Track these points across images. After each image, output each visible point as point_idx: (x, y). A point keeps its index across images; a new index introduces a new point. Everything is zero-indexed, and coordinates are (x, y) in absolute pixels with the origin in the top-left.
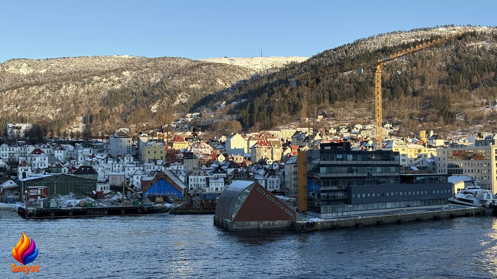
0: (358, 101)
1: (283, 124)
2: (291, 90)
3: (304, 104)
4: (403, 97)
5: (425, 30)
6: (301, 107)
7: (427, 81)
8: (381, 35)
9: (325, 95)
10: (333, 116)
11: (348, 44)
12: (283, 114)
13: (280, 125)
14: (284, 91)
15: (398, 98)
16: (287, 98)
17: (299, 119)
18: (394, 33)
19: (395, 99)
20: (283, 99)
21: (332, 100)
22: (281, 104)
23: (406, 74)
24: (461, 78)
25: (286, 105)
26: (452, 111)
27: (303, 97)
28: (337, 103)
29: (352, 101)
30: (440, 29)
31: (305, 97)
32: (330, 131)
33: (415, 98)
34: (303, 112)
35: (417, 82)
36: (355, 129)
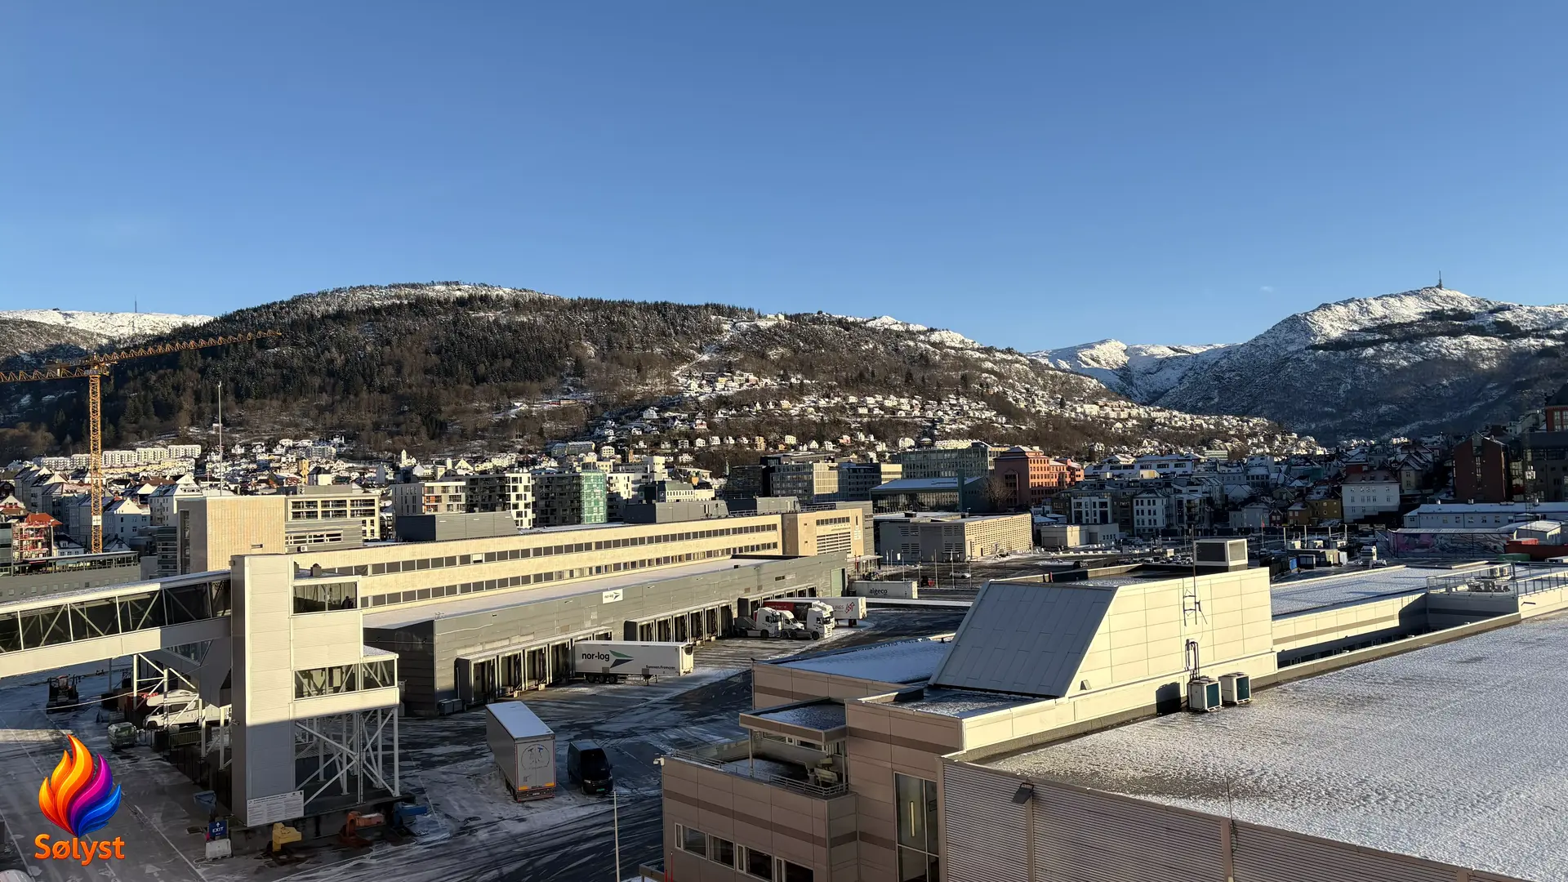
0: (290, 399)
3: (188, 403)
4: (364, 395)
5: (414, 286)
6: (181, 408)
7: (406, 371)
8: (339, 290)
9: (228, 387)
10: (240, 424)
11: (282, 302)
15: (356, 395)
16: (152, 392)
17: (175, 429)
18: (362, 288)
19: (352, 397)
21: (240, 395)
23: (372, 357)
24: (460, 367)
25: (150, 404)
26: (442, 418)
28: (250, 401)
29: (277, 399)
30: (437, 288)
31: (189, 391)
32: (233, 451)
33: (385, 396)
34: (183, 417)
35: (390, 370)
36: (279, 447)
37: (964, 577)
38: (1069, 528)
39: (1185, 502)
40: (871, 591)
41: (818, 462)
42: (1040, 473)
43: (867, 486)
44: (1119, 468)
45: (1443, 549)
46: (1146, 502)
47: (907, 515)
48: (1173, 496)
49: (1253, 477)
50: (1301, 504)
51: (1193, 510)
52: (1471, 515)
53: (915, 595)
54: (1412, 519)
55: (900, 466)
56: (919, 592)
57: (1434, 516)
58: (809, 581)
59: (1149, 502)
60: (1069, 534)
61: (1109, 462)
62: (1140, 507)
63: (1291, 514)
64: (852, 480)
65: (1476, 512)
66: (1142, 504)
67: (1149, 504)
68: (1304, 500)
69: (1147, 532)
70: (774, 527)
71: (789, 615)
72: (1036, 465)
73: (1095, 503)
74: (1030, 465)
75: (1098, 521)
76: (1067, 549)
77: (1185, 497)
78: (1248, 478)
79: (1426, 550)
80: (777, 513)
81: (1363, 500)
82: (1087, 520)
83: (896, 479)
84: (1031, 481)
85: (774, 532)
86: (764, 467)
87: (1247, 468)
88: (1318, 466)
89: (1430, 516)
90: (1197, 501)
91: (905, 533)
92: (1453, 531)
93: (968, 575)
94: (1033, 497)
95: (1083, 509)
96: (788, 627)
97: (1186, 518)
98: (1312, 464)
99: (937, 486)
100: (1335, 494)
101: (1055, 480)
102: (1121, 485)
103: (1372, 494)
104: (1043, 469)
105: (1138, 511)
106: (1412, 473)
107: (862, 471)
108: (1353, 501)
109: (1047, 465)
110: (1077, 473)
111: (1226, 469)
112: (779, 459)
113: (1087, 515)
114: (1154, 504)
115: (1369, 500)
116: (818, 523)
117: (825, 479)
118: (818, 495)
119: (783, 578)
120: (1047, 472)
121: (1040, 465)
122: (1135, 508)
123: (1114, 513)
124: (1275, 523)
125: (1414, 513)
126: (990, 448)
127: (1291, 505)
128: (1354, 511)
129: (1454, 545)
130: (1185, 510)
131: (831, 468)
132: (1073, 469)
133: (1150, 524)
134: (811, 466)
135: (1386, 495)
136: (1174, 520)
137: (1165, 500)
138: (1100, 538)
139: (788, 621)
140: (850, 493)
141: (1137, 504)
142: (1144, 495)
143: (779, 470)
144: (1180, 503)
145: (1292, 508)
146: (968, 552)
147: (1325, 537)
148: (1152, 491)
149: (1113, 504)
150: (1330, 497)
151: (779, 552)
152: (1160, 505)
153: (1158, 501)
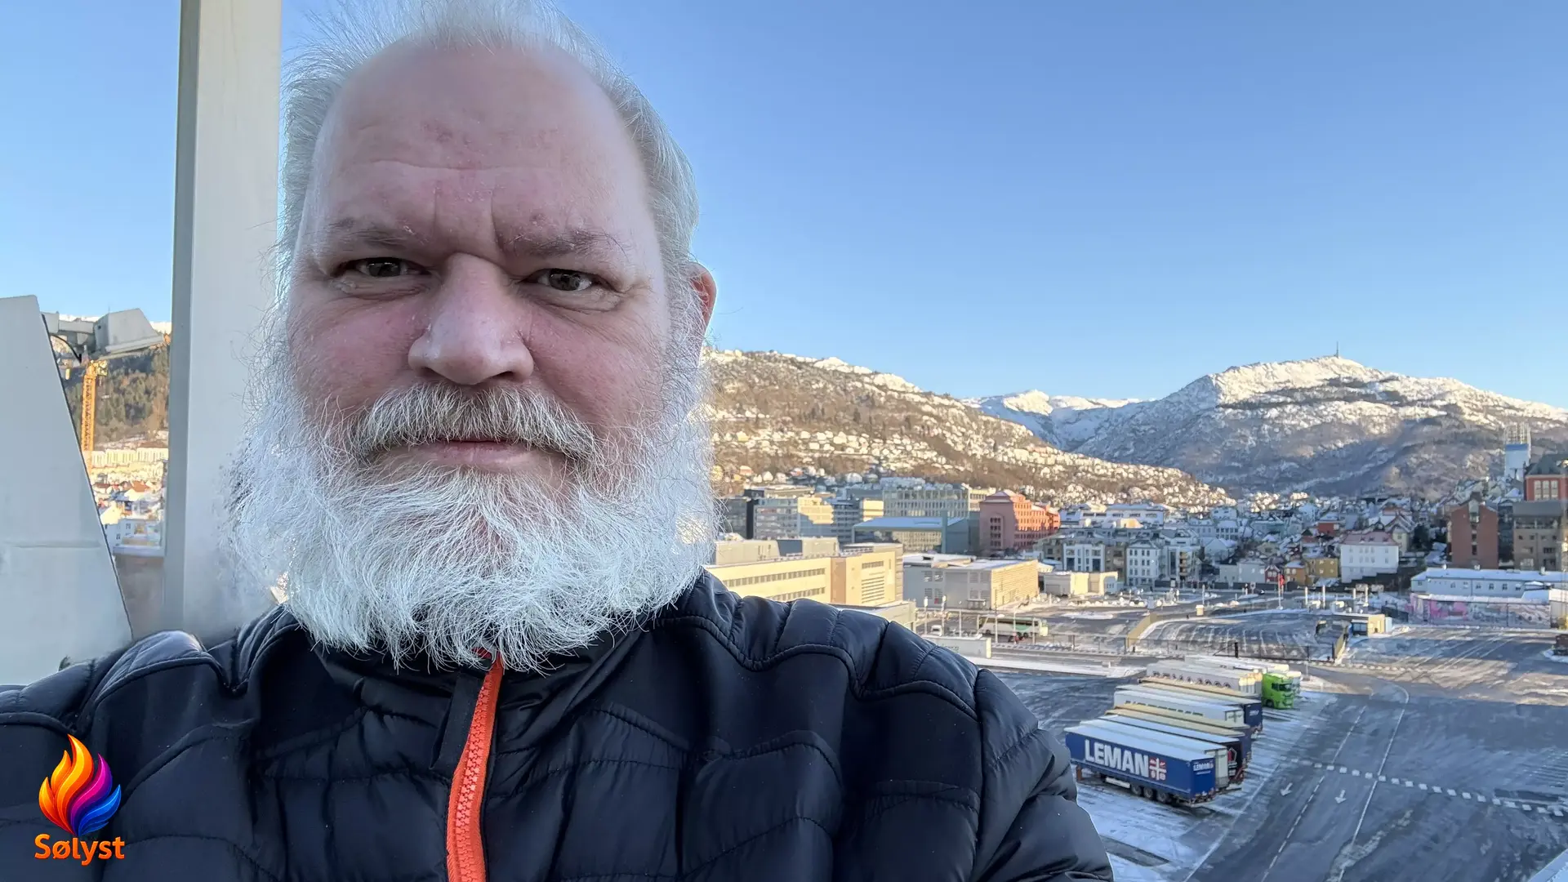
1: (111, 440)
2: (134, 381)
12: (114, 423)
13: (106, 442)
14: (120, 383)
16: (123, 394)
17: (144, 433)
20: (115, 396)
22: (113, 405)
25: (122, 407)
27: (155, 395)
38: (1073, 575)
39: (1176, 554)
41: (802, 496)
42: (1023, 517)
43: (848, 522)
46: (1139, 552)
47: (924, 558)
48: (1166, 547)
52: (1480, 581)
54: (1420, 582)
57: (1442, 581)
60: (1072, 582)
66: (1136, 555)
67: (1143, 554)
68: (1301, 558)
69: (1140, 582)
70: (821, 571)
72: (1020, 510)
73: (1087, 551)
74: (1015, 510)
75: (1091, 569)
77: (1179, 549)
78: (1218, 530)
80: (823, 556)
81: (1361, 560)
82: (1079, 568)
83: (878, 517)
84: (1016, 525)
85: (823, 577)
86: (748, 500)
90: (1190, 554)
91: (929, 577)
94: (1017, 540)
95: (1076, 557)
97: (1178, 570)
99: (922, 525)
100: (1330, 552)
101: (1038, 525)
102: (1106, 533)
103: (1370, 555)
104: (1026, 514)
105: (1131, 561)
106: (1404, 536)
108: (1351, 561)
109: (1029, 510)
112: (763, 492)
113: (1079, 562)
114: (1148, 554)
115: (1367, 560)
116: (865, 566)
120: (1029, 517)
121: (1023, 510)
122: (1129, 557)
123: (1107, 562)
124: (1272, 579)
125: (1417, 577)
126: (971, 491)
127: (1285, 562)
128: (1352, 570)
130: (1177, 561)
131: (815, 503)
132: (1052, 514)
133: (1143, 574)
134: (795, 501)
135: (1386, 556)
136: (1165, 572)
137: (1157, 551)
141: (1131, 554)
142: (1138, 545)
143: (763, 503)
144: (1173, 554)
145: (1287, 565)
146: (994, 601)
148: (1146, 542)
149: (1106, 554)
150: (1327, 556)
152: (1154, 555)
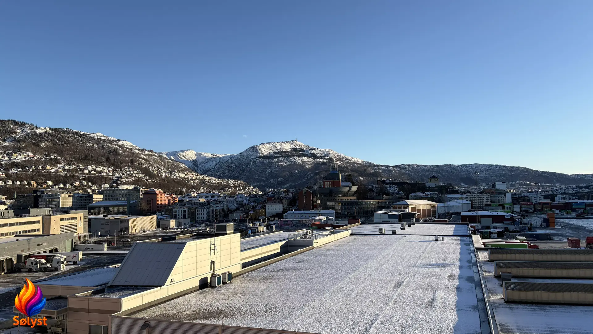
37: (127, 241)
38: (171, 221)
39: (214, 210)
40: (85, 249)
41: (63, 193)
42: (161, 199)
43: (86, 204)
44: (191, 197)
45: (294, 225)
46: (200, 210)
47: (104, 216)
48: (210, 208)
49: (238, 201)
50: (253, 211)
51: (217, 213)
52: (302, 214)
53: (106, 249)
54: (286, 216)
55: (102, 195)
56: (107, 248)
57: (292, 215)
58: (56, 245)
59: (202, 210)
60: (171, 223)
61: (188, 195)
62: (198, 212)
63: (250, 214)
64: (79, 201)
65: (304, 213)
66: (199, 211)
67: (202, 211)
68: (254, 209)
69: (200, 221)
70: (38, 222)
71: (44, 261)
72: (159, 196)
73: (181, 211)
74: (157, 196)
75: (183, 218)
76: (170, 229)
77: (215, 209)
78: (236, 202)
79: (289, 226)
80: (40, 216)
81: (272, 210)
82: (178, 217)
83: (100, 201)
84: (157, 202)
85: (38, 224)
86: (35, 195)
87: (236, 198)
88: (259, 198)
89: (291, 215)
90: (219, 210)
91: (102, 223)
92: (297, 219)
93: (129, 240)
94: (158, 208)
95: (177, 213)
96: (43, 266)
97: (214, 216)
98: (257, 197)
99: (119, 204)
100: (264, 207)
101: (167, 202)
102: (192, 204)
103: (274, 208)
104: (162, 198)
105: (197, 214)
106: (287, 201)
107: (84, 197)
108: (269, 210)
109: (164, 196)
110: (175, 199)
111: (229, 199)
112: (43, 191)
113: (178, 215)
114: (203, 211)
115: (274, 209)
116: (61, 220)
117: (66, 200)
118: (61, 208)
119: (42, 244)
120: (164, 199)
121: (161, 196)
122: (197, 212)
123: (189, 215)
124: (244, 217)
125: (286, 214)
126: (141, 189)
127: (250, 211)
128: (269, 213)
129: (297, 224)
130: (214, 213)
131: (69, 196)
132: (174, 198)
133: (202, 218)
134: (59, 195)
135: (278, 208)
136: (210, 217)
137: (207, 209)
138: (183, 224)
139: (43, 264)
140: (78, 207)
141: (197, 211)
142: (200, 208)
143: (43, 196)
144: (213, 211)
145: (250, 212)
146: (130, 231)
147: (260, 222)
148: (203, 207)
149: (188, 211)
150: (262, 209)
151: (40, 233)
152: (206, 211)
153: (205, 210)
